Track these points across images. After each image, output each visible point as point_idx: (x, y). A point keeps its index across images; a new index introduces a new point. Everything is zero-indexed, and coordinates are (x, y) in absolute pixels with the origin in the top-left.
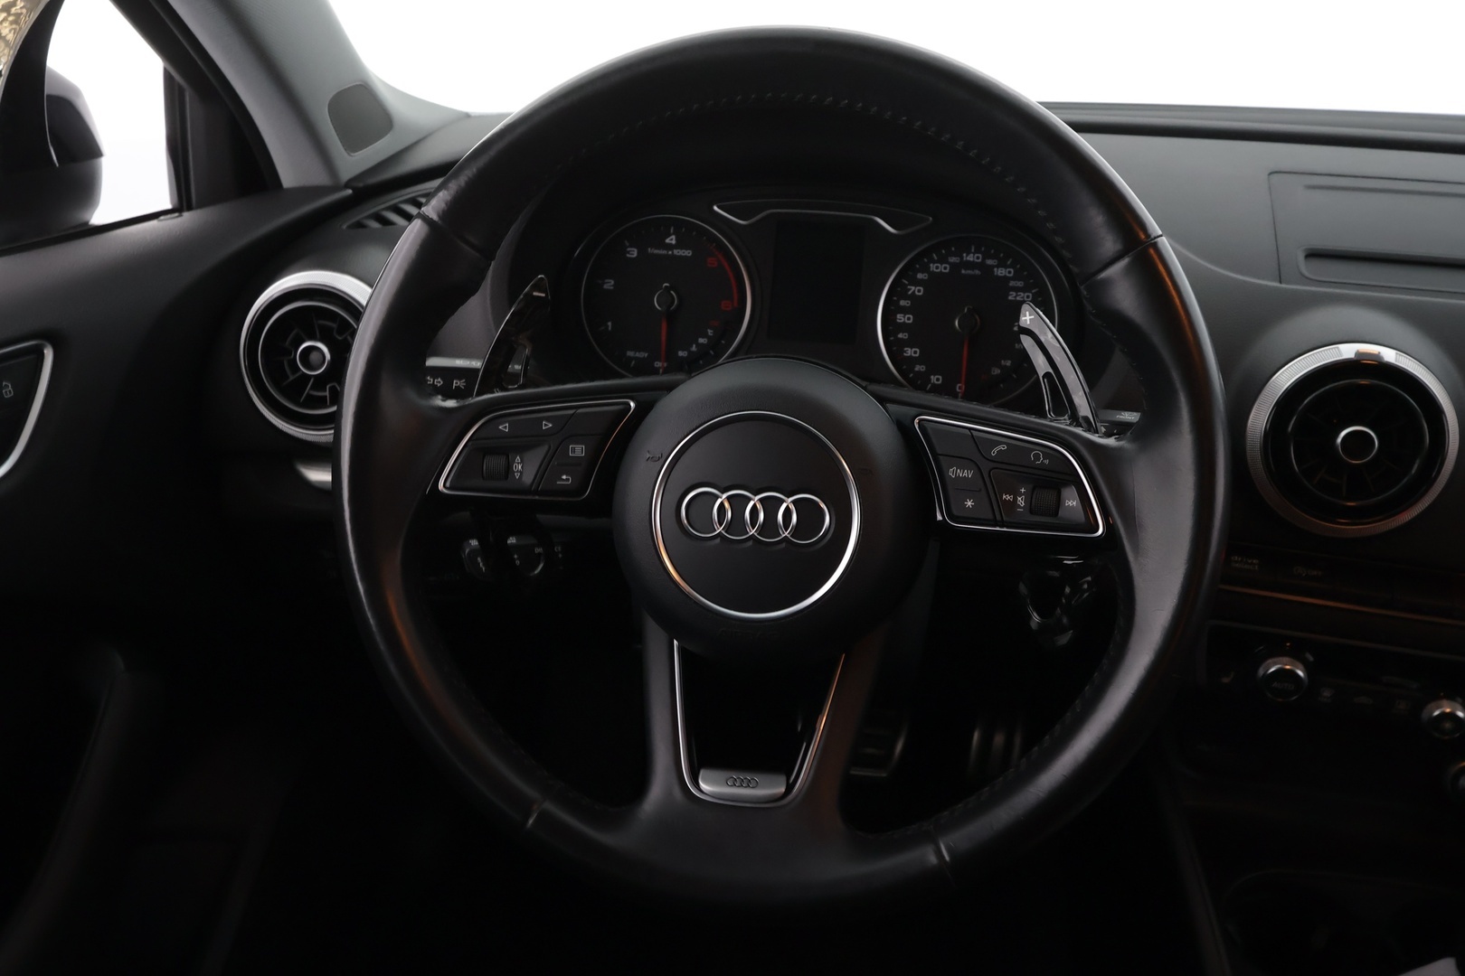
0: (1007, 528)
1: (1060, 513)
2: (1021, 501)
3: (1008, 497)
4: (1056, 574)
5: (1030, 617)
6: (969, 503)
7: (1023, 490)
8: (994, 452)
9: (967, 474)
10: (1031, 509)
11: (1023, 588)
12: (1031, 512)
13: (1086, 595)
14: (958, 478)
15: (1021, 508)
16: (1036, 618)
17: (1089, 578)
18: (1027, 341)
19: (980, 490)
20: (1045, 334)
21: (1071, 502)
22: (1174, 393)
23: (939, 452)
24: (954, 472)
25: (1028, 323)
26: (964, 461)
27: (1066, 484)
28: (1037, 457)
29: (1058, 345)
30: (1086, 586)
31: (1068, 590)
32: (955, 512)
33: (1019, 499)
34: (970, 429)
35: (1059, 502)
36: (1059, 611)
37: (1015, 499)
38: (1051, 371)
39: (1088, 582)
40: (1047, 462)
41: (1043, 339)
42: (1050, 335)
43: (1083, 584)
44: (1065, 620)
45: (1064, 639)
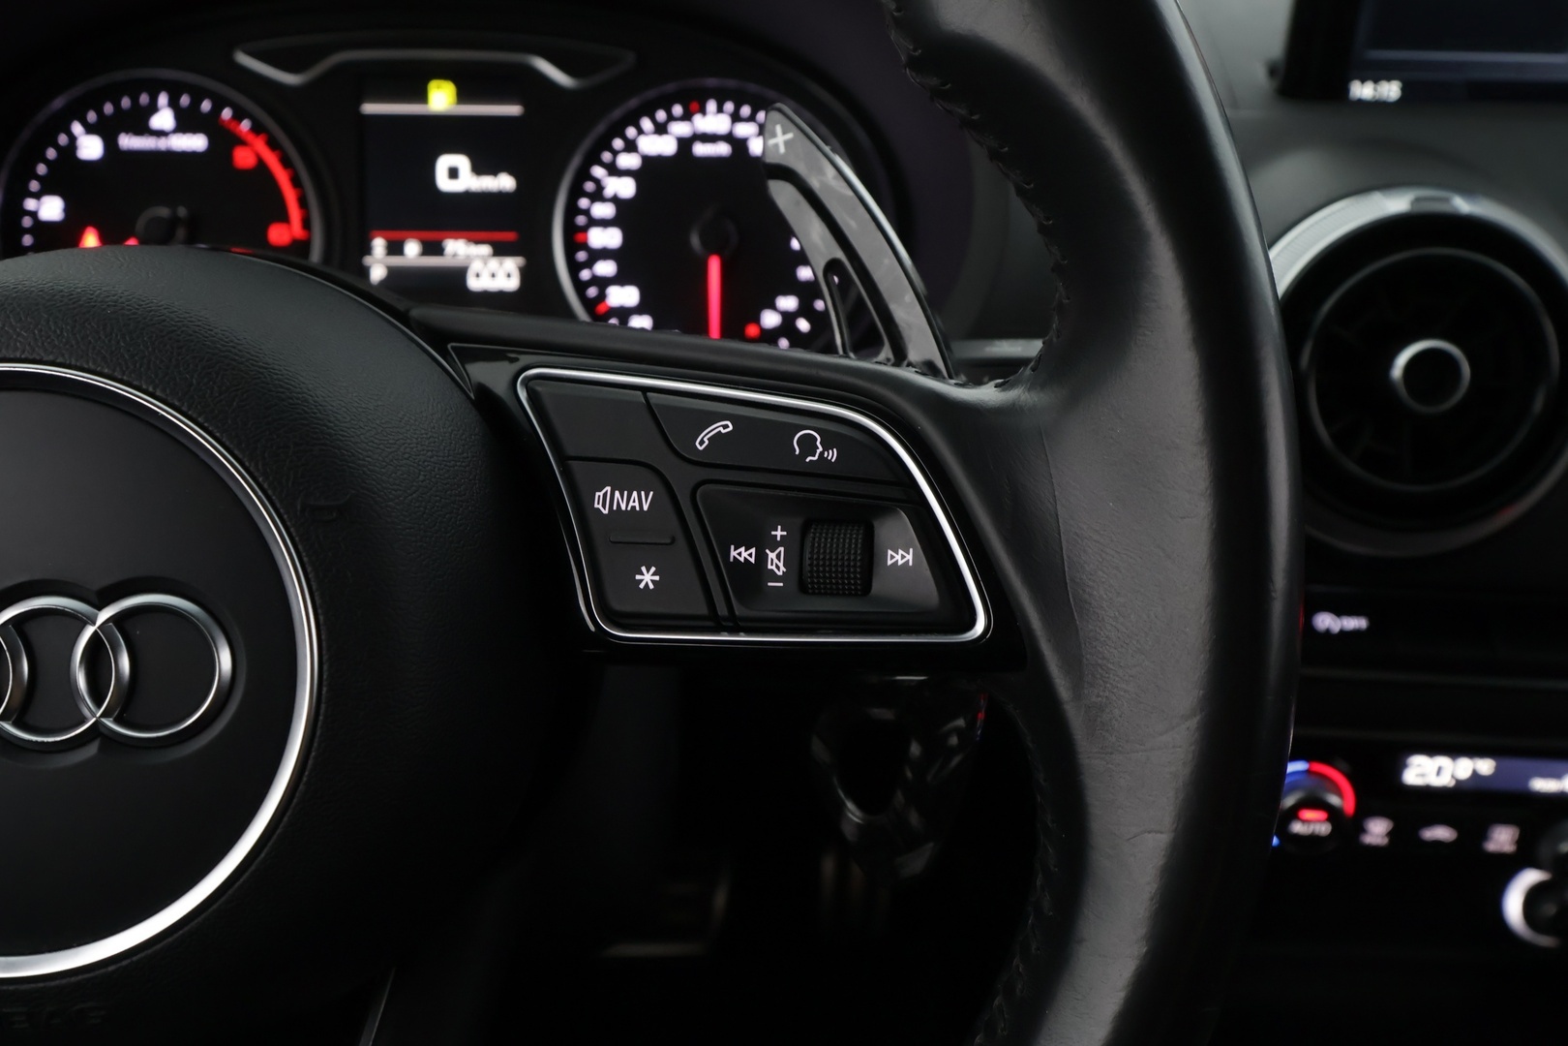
0: (749, 631)
1: (878, 586)
2: (776, 562)
3: (744, 554)
4: (884, 714)
5: (840, 807)
6: (647, 578)
7: (779, 533)
8: (703, 441)
9: (638, 501)
10: (802, 578)
11: (819, 749)
12: (803, 588)
13: (956, 760)
14: (617, 514)
15: (777, 578)
16: (853, 813)
17: (960, 722)
18: (783, 194)
19: (673, 540)
20: (821, 171)
21: (902, 557)
22: (1140, 236)
23: (571, 451)
24: (606, 500)
25: (782, 149)
26: (628, 471)
27: (882, 508)
28: (808, 444)
29: (850, 193)
30: (954, 740)
31: (915, 749)
32: (617, 605)
33: (772, 555)
34: (645, 390)
35: (870, 556)
36: (899, 797)
37: (761, 558)
38: (840, 254)
39: (958, 731)
40: (832, 455)
41: (815, 183)
42: (830, 172)
43: (948, 734)
44: (914, 818)
45: (915, 863)
